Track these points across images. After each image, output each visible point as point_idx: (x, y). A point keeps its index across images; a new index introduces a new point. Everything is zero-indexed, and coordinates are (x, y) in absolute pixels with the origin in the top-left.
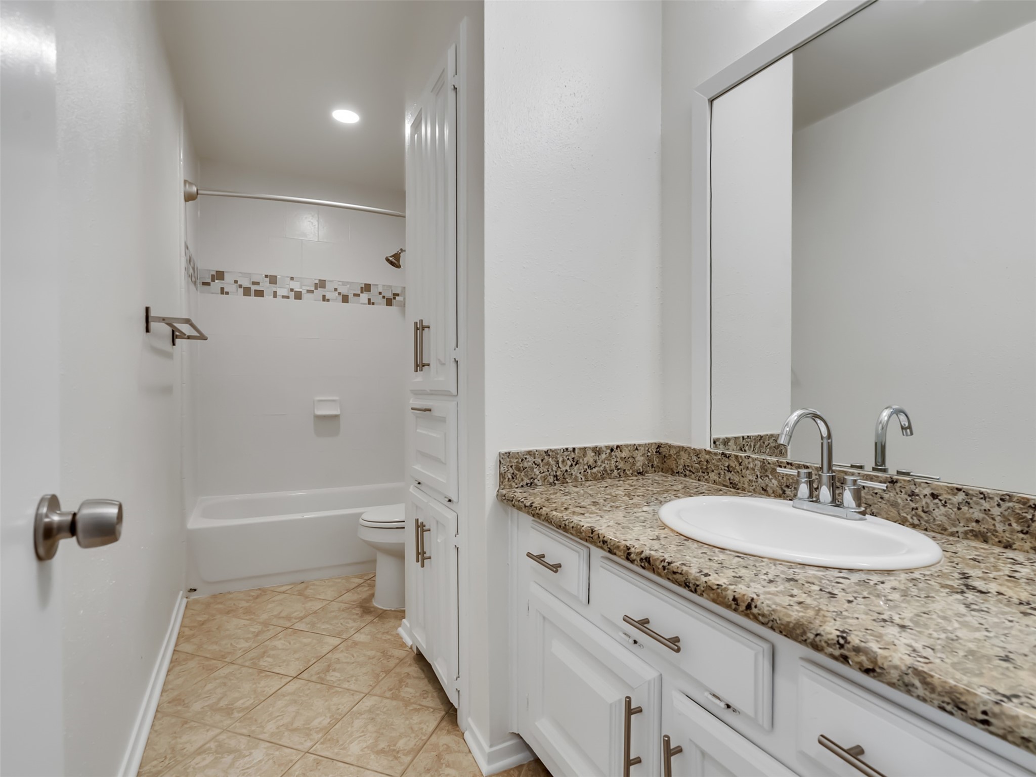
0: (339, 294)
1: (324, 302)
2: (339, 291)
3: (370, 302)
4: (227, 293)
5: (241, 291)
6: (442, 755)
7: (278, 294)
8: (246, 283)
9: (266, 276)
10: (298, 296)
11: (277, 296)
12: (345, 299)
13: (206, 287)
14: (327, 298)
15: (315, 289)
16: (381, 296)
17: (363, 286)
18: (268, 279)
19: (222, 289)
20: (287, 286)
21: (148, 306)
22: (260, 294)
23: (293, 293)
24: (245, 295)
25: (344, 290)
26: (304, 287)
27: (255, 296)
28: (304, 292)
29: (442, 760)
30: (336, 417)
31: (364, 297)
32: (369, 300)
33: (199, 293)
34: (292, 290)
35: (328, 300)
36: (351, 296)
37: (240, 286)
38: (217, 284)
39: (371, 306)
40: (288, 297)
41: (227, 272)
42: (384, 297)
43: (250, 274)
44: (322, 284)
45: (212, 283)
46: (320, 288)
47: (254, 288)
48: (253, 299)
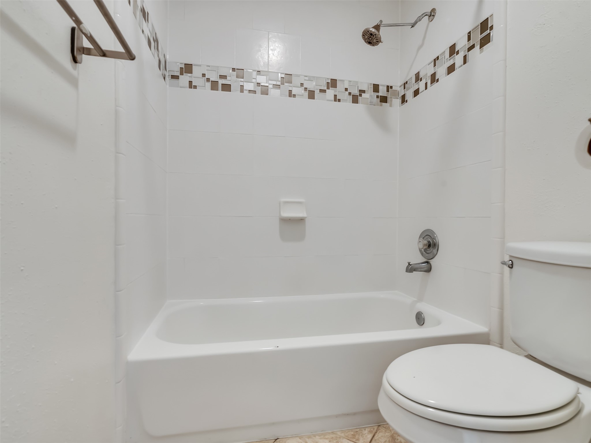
0: (306, 89)
1: (290, 98)
2: (305, 86)
3: (336, 99)
4: (195, 87)
5: (209, 85)
7: (245, 88)
8: (214, 77)
9: (234, 70)
10: (265, 91)
11: (244, 91)
12: (311, 95)
13: (175, 81)
14: (293, 93)
15: (282, 84)
16: (347, 93)
17: (329, 81)
18: (235, 73)
19: (190, 82)
20: (254, 80)
22: (227, 88)
23: (260, 87)
24: (212, 89)
25: (311, 86)
26: (270, 82)
27: (222, 90)
28: (271, 86)
30: (301, 220)
31: (331, 93)
32: (335, 96)
33: (168, 86)
34: (258, 84)
35: (294, 96)
36: (317, 92)
37: (208, 80)
38: (185, 79)
39: (337, 102)
40: (254, 92)
41: (195, 65)
42: (350, 94)
43: (218, 67)
44: (288, 79)
45: (181, 77)
46: (286, 83)
47: (221, 82)
48: (220, 93)
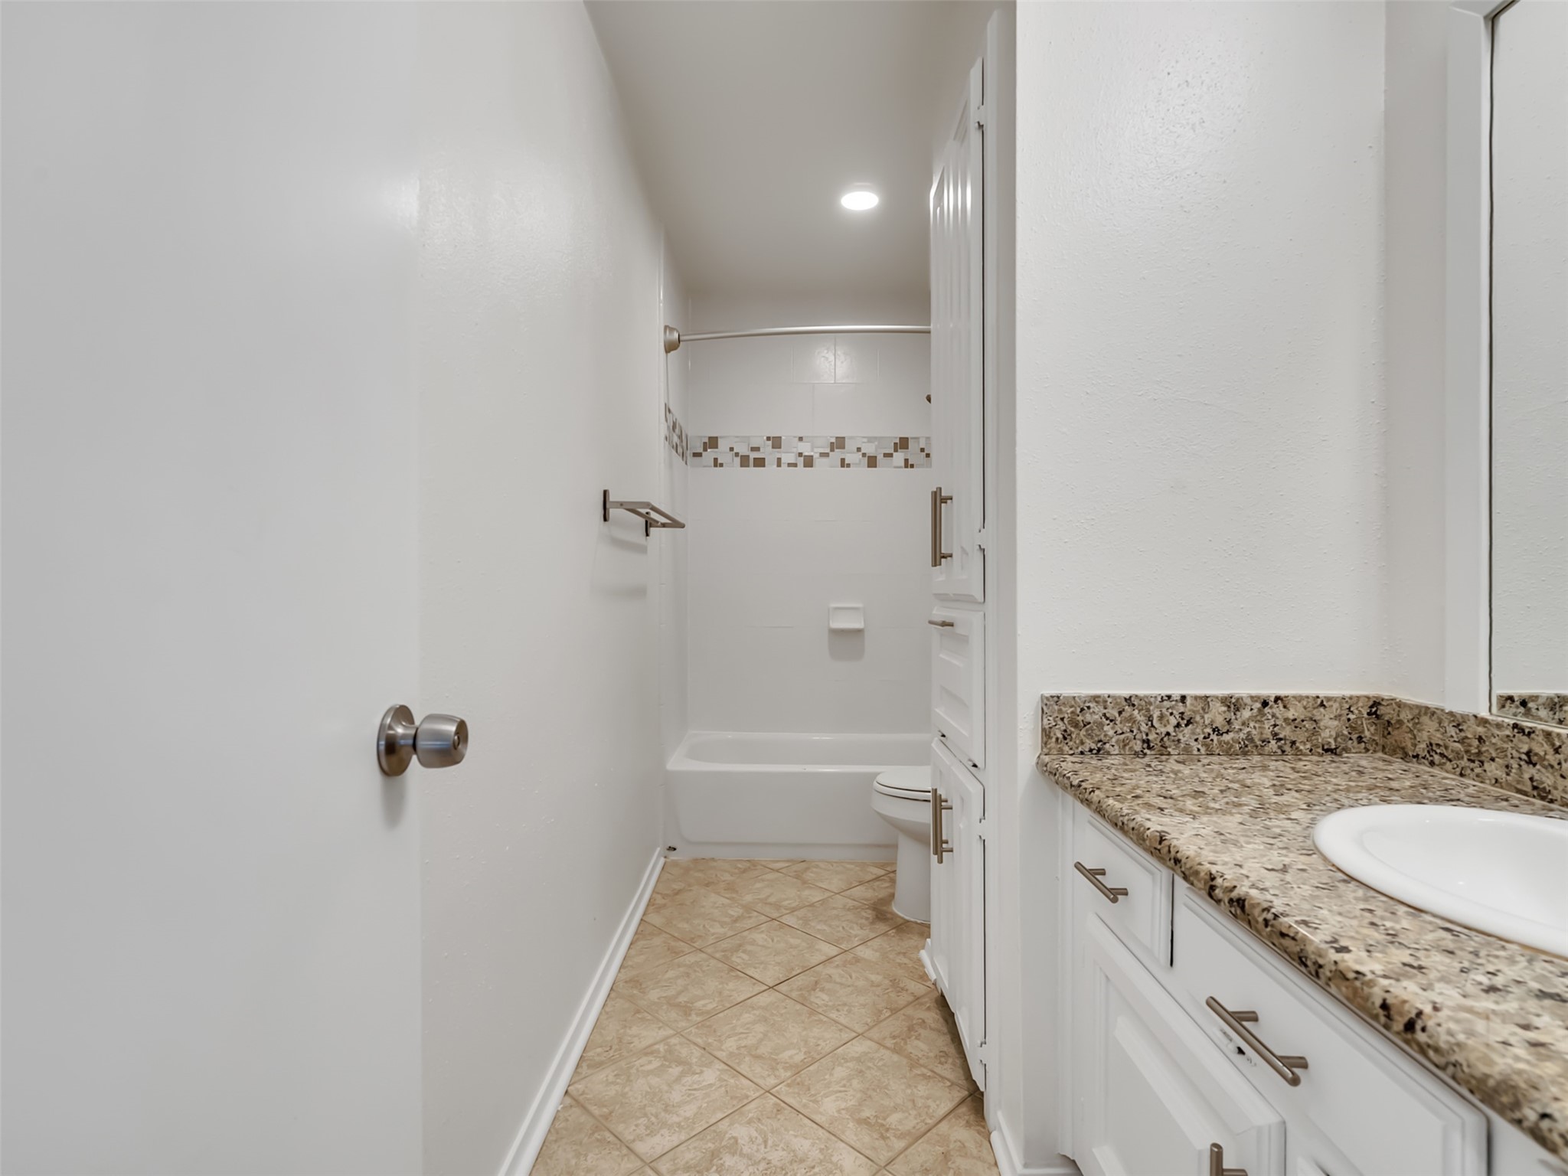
0: (864, 455)
1: (843, 469)
2: (863, 451)
3: (907, 464)
4: (721, 465)
5: (738, 460)
6: (952, 1156)
7: (783, 461)
8: (743, 450)
9: (768, 439)
10: (809, 462)
11: (782, 465)
12: (872, 462)
13: (697, 459)
14: (846, 462)
15: (831, 451)
16: (924, 454)
17: (898, 441)
18: (770, 443)
19: (716, 460)
20: (795, 450)
21: (606, 489)
22: (760, 463)
23: (802, 458)
24: (742, 465)
25: (870, 449)
26: (816, 450)
27: (754, 466)
28: (816, 456)
29: (950, 1163)
30: (858, 632)
31: (899, 457)
32: (906, 461)
33: (689, 467)
34: (800, 455)
35: (848, 465)
36: (880, 457)
37: (737, 454)
38: (710, 454)
39: (909, 469)
40: (795, 465)
41: (721, 437)
42: (928, 455)
43: (749, 437)
44: (839, 443)
45: (704, 454)
46: (837, 448)
47: (753, 455)
48: (752, 470)
